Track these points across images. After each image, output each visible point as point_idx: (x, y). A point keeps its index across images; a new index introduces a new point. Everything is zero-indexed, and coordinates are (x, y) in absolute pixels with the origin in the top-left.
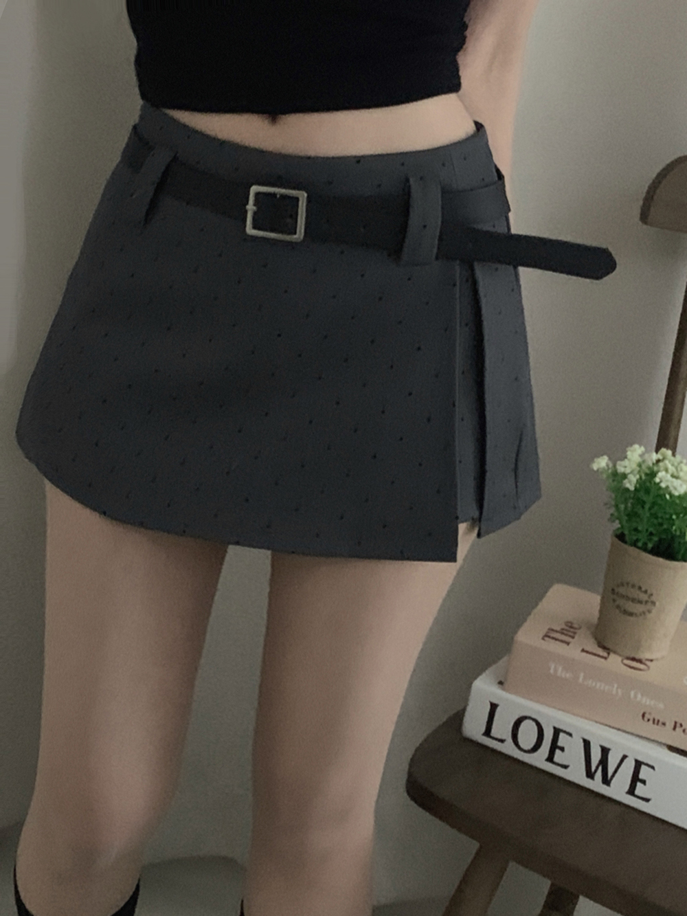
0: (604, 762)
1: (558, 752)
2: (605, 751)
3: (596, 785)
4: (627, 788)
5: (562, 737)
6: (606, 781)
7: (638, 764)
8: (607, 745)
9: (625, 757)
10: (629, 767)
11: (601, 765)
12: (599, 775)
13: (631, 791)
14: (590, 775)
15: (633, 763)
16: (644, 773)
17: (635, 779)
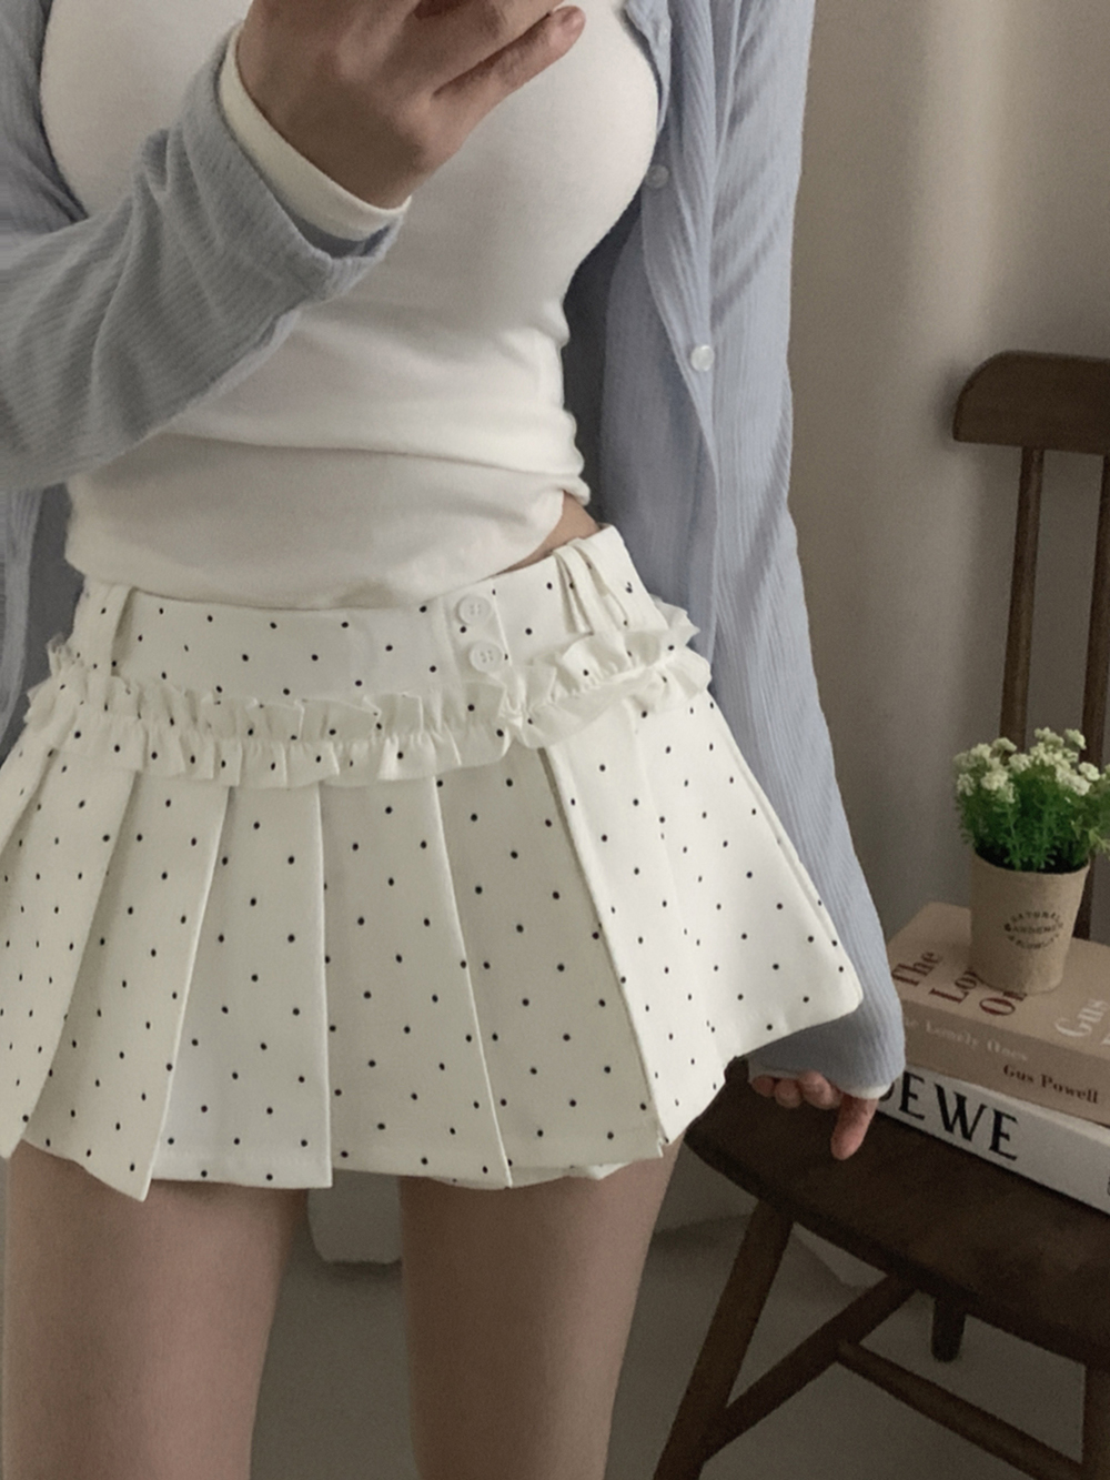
0: (961, 1112)
1: (910, 1100)
2: (961, 1100)
3: (956, 1138)
4: (989, 1144)
5: (914, 1086)
6: (967, 1135)
7: (999, 1116)
8: (963, 1093)
9: (982, 1108)
10: (988, 1120)
11: (958, 1116)
12: (958, 1128)
13: (995, 1147)
14: (949, 1127)
15: (993, 1116)
16: (1006, 1126)
17: (998, 1133)
